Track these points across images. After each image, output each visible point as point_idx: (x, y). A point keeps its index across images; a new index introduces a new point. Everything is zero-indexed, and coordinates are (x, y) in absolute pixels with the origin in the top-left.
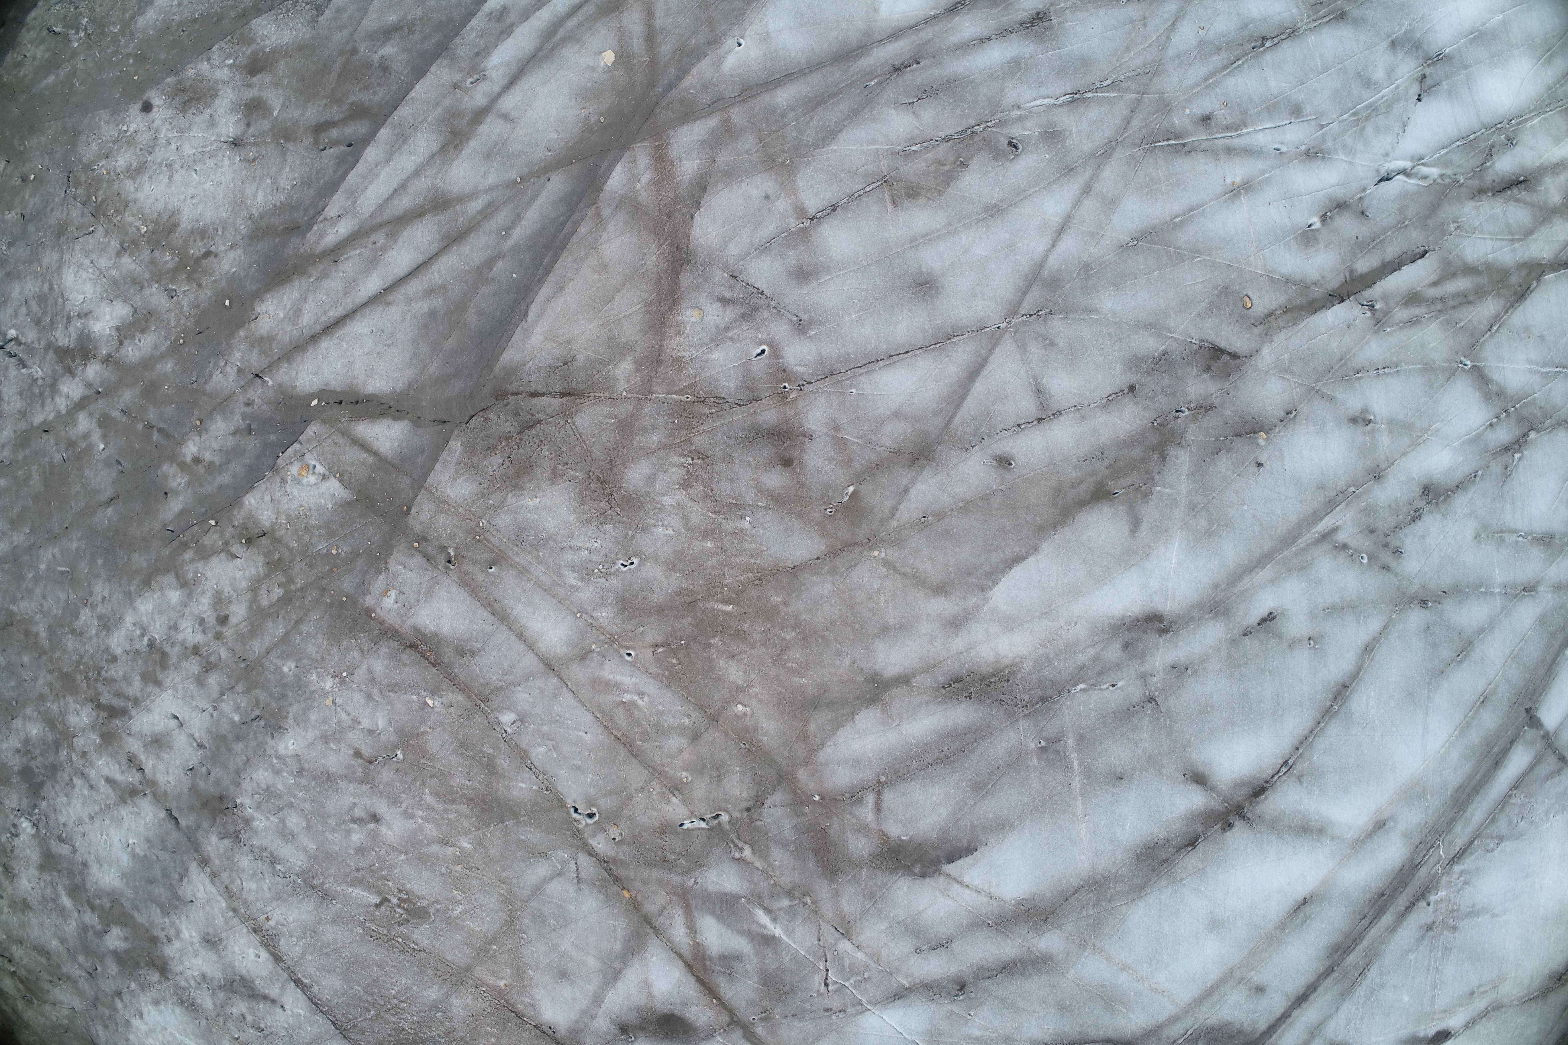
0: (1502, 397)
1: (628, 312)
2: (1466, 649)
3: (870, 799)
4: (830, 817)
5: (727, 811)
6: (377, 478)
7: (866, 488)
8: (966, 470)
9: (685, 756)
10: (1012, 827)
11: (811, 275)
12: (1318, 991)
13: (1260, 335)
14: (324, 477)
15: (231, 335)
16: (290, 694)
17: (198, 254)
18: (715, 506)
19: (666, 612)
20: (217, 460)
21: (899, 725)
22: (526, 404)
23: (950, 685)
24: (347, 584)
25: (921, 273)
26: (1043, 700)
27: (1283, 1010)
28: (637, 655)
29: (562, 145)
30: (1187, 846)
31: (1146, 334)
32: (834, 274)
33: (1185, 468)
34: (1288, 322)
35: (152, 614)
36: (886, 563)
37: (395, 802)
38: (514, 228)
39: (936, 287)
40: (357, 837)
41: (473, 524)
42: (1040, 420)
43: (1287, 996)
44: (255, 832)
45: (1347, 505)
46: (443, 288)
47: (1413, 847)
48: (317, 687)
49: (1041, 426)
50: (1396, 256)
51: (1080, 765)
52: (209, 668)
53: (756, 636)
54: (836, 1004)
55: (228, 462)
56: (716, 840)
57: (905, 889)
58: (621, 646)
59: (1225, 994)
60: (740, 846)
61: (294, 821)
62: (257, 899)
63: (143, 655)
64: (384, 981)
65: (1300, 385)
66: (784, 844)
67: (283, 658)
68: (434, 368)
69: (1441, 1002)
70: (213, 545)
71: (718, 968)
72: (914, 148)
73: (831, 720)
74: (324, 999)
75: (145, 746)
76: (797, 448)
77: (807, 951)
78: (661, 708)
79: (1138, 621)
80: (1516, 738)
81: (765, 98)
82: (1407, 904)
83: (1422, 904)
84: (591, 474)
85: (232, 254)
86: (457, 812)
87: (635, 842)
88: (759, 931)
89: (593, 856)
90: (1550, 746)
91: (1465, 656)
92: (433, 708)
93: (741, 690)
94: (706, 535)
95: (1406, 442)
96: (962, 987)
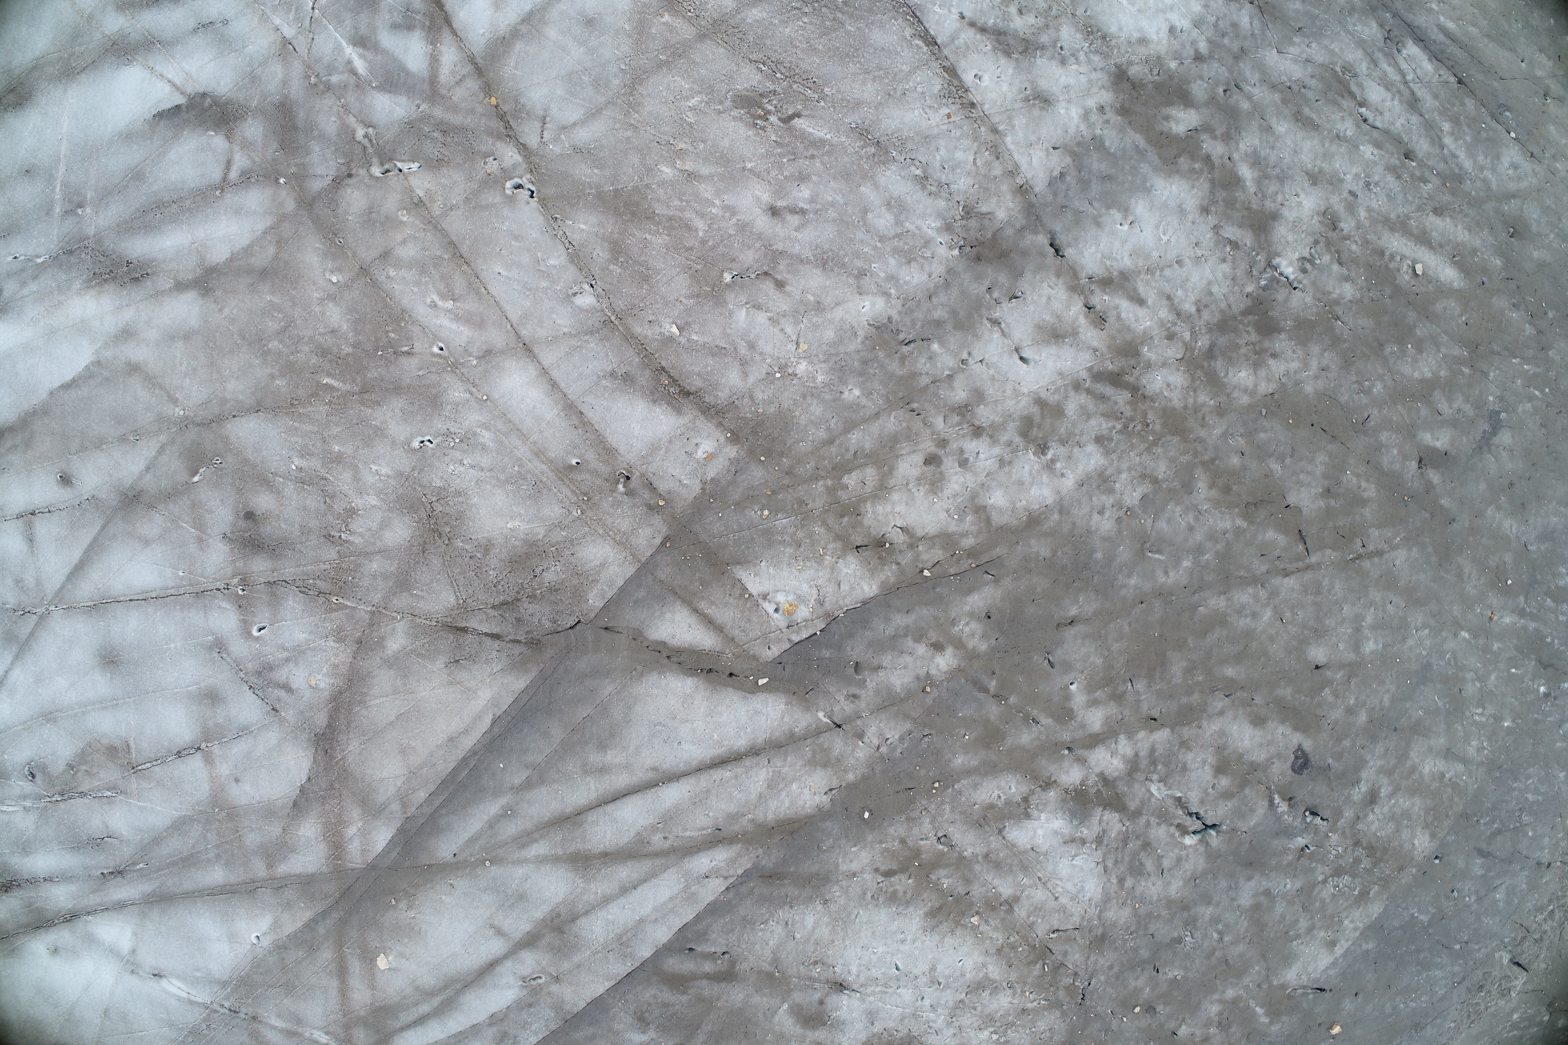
1: (384, 699)
3: (233, 175)
4: (274, 160)
5: (371, 176)
6: (697, 584)
7: (182, 477)
8: (96, 478)
9: (399, 237)
10: (120, 135)
11: (205, 695)
14: (765, 597)
15: (865, 778)
16: (856, 364)
17: (903, 877)
18: (324, 485)
19: (392, 387)
20: (909, 642)
21: (193, 244)
22: (507, 629)
24: (757, 474)
25: (111, 673)
26: (71, 252)
28: (431, 347)
29: (438, 887)
32: (184, 690)
35: (1033, 483)
36: (175, 401)
37: (743, 227)
38: (497, 815)
39: (101, 657)
40: (802, 194)
41: (589, 513)
42: (33, 514)
44: (939, 215)
46: (587, 770)
48: (818, 367)
49: (32, 508)
51: (55, 187)
52: (963, 410)
53: (306, 349)
55: (894, 637)
56: (388, 148)
57: (222, 84)
58: (446, 358)
60: (366, 140)
61: (882, 221)
62: (959, 139)
63: (1056, 438)
64: (813, 32)
66: (322, 137)
67: (858, 405)
68: (608, 688)
70: (932, 548)
71: (418, 17)
72: (109, 794)
73: (253, 255)
74: (900, 20)
75: (1075, 333)
76: (239, 528)
77: (326, 28)
78: (416, 289)
81: (234, 878)
84: (446, 542)
85: (855, 866)
86: (668, 206)
87: (471, 154)
88: (366, 53)
89: (521, 144)
92: (673, 323)
93: (331, 298)
94: (338, 459)
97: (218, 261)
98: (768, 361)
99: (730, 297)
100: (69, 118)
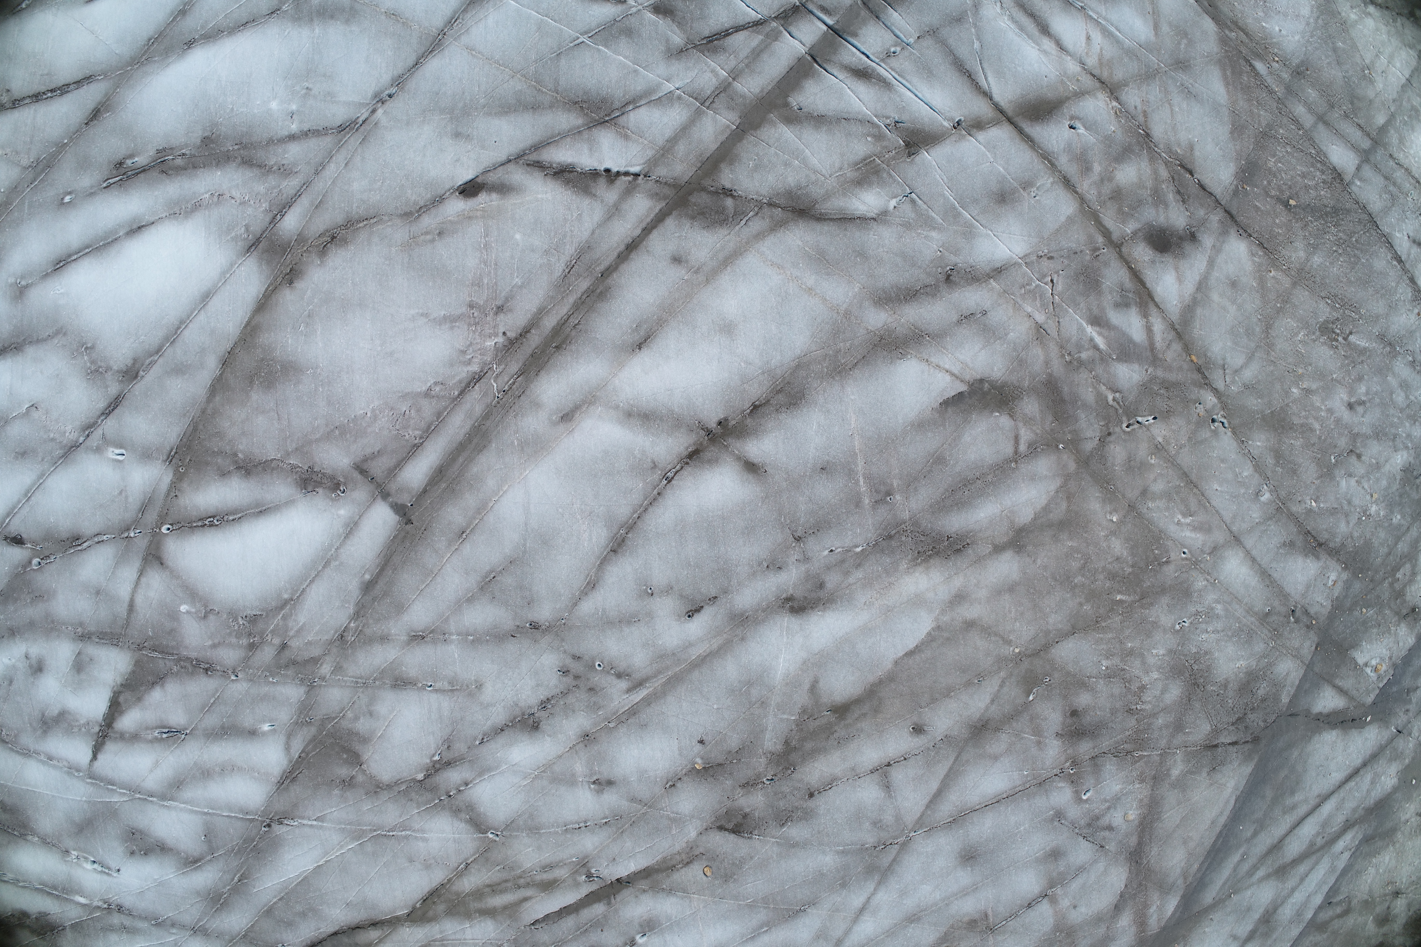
0: (454, 808)
1: (1172, 812)
2: (486, 584)
3: (1023, 448)
4: (1052, 430)
5: (1124, 431)
7: (1020, 700)
8: (947, 721)
9: (1152, 477)
10: (912, 425)
11: (1049, 855)
12: (616, 254)
13: (697, 846)
14: (1366, 665)
15: (1413, 760)
18: (1124, 675)
19: (1160, 590)
21: (1003, 512)
22: (1240, 736)
23: (963, 547)
24: (1357, 586)
25: (971, 866)
26: (890, 537)
27: (651, 236)
28: (1180, 554)
29: (1203, 924)
30: (760, 406)
31: (797, 839)
32: (1033, 857)
33: (768, 736)
34: (671, 858)
36: (1009, 643)
37: (1338, 422)
38: (1238, 861)
39: (961, 857)
40: (1362, 390)
41: (1278, 642)
42: (889, 765)
43: (648, 251)
45: (617, 711)
47: (528, 392)
49: (887, 760)
50: (563, 920)
51: (858, 480)
53: (1102, 577)
54: (1045, 263)
56: (1132, 407)
57: (995, 369)
58: (1190, 560)
59: (712, 259)
60: (1115, 403)
61: (1400, 398)
64: (1346, 268)
65: (662, 809)
66: (1085, 406)
67: (1399, 525)
68: (1295, 754)
69: (475, 230)
71: (1130, 296)
73: (1051, 512)
74: (1384, 248)
76: (1067, 725)
77: (1067, 312)
78: (1167, 514)
79: (811, 607)
80: (420, 495)
82: (528, 335)
83: (511, 334)
84: (1202, 690)
85: (1408, 816)
86: (1300, 417)
87: (1187, 402)
88: (1102, 330)
89: (1215, 389)
90: (379, 485)
91: (487, 578)
92: (1311, 499)
93: (1113, 533)
94: (1131, 653)
95: (557, 768)
96: (948, 278)
97: (1025, 522)
98: (1358, 510)
99: (1337, 472)
100: (854, 413)
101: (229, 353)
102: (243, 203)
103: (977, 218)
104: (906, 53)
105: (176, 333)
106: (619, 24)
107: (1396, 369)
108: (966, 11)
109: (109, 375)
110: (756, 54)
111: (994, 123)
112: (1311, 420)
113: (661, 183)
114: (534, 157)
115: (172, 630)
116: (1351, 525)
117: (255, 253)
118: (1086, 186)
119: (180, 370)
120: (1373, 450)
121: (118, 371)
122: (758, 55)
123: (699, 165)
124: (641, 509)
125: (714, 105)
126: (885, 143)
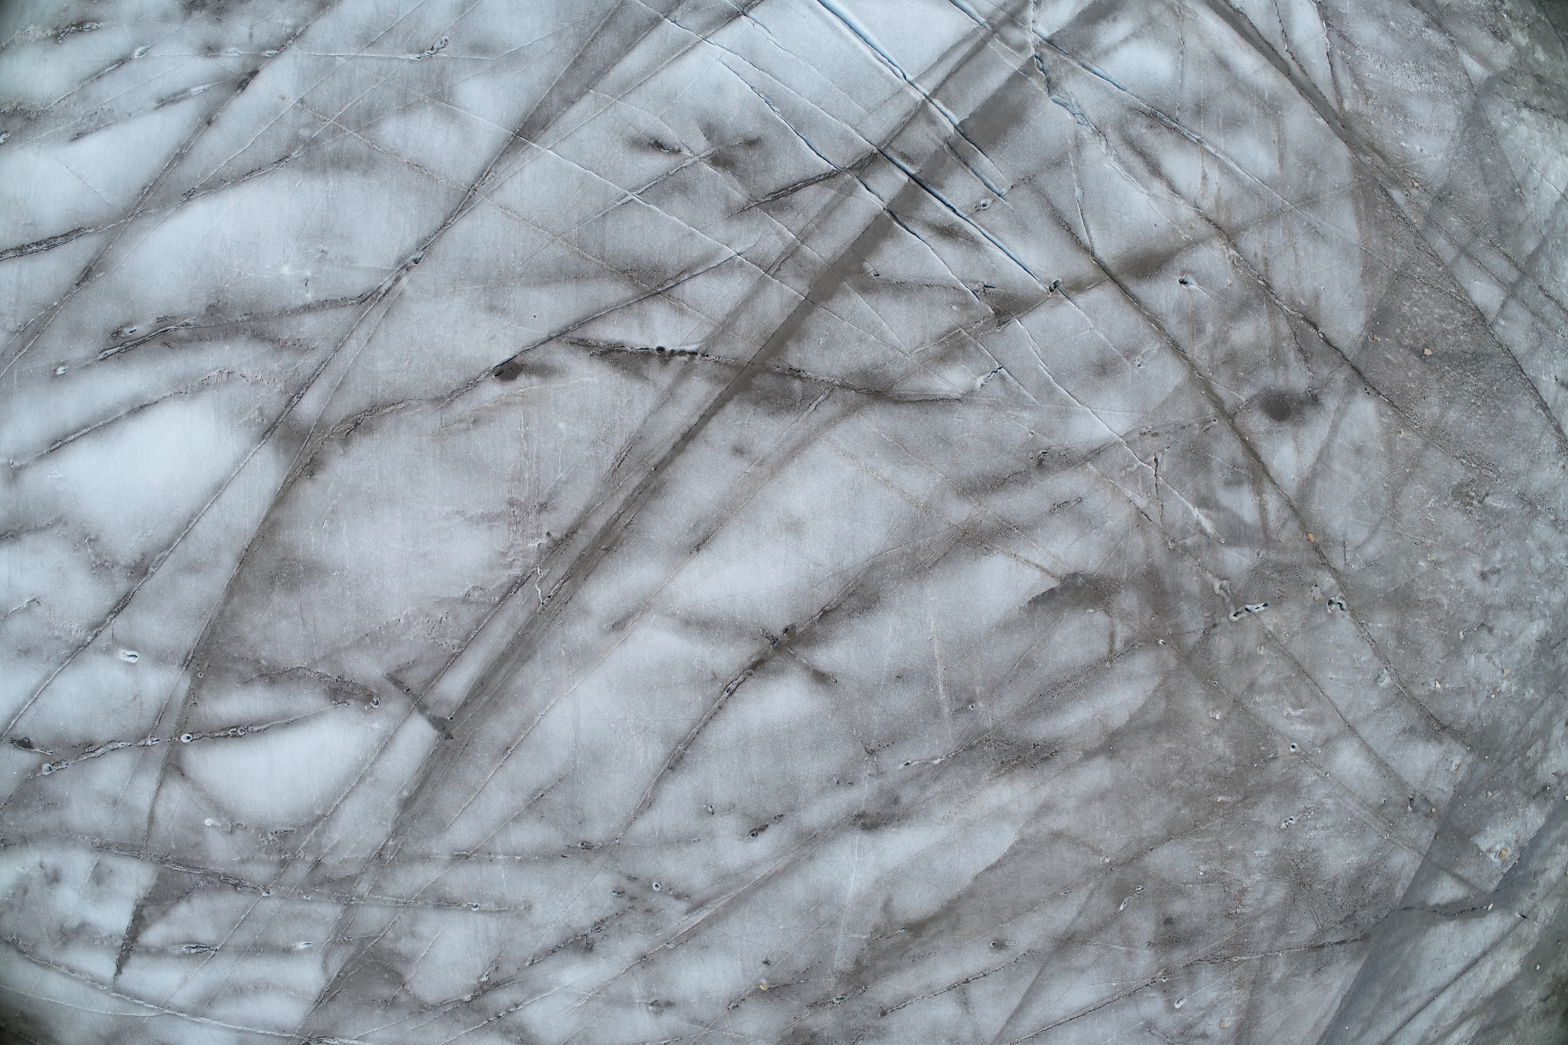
0: (504, 1029)
1: (1272, 1016)
2: (534, 802)
3: (1119, 645)
4: (1151, 625)
5: (1231, 622)
6: (1454, 857)
7: (1110, 911)
8: (1031, 935)
9: (1260, 669)
10: (998, 627)
12: (671, 445)
14: (1490, 850)
15: (1538, 944)
18: (1223, 879)
19: (1265, 788)
20: (1558, 847)
21: (1095, 715)
22: (1348, 935)
23: (1051, 754)
24: (1482, 769)
26: (971, 748)
27: (710, 425)
28: (1289, 749)
30: (831, 611)
33: (837, 955)
36: (1099, 853)
37: (1469, 594)
40: (1497, 557)
41: (1393, 834)
42: (967, 981)
43: (706, 441)
45: (676, 933)
46: (1395, 1009)
47: (575, 599)
49: (965, 977)
51: (937, 689)
53: (1202, 779)
54: (1149, 441)
55: (1552, 847)
56: (1241, 595)
57: (1091, 562)
58: (1299, 754)
59: (777, 449)
60: (1222, 592)
65: (725, 1030)
66: (1189, 597)
69: (514, 418)
71: (1243, 472)
73: (1148, 713)
74: (1528, 395)
76: (1160, 934)
77: (1172, 494)
78: (1275, 707)
79: (885, 824)
80: (461, 708)
82: (575, 536)
83: (556, 535)
84: (1309, 889)
86: (1427, 593)
87: (1302, 586)
88: (1210, 512)
89: (1333, 569)
90: (415, 698)
91: (534, 796)
92: (1436, 680)
93: (1216, 732)
94: (1232, 855)
95: (613, 990)
96: (1040, 463)
97: (1120, 725)
98: (1487, 688)
99: (1465, 649)
100: (934, 616)
101: (247, 550)
102: (255, 383)
103: (1073, 393)
104: (998, 206)
105: (187, 527)
106: (672, 178)
107: (1536, 531)
108: (1067, 153)
109: (116, 571)
110: (828, 212)
111: (1096, 283)
112: (1439, 595)
113: (720, 364)
114: (578, 334)
115: (196, 844)
116: (1479, 705)
117: (271, 440)
118: (1198, 351)
119: (193, 568)
120: (1507, 622)
121: (126, 567)
122: (830, 213)
123: (763, 342)
124: (701, 724)
125: (780, 273)
126: (972, 313)
